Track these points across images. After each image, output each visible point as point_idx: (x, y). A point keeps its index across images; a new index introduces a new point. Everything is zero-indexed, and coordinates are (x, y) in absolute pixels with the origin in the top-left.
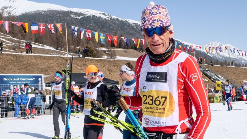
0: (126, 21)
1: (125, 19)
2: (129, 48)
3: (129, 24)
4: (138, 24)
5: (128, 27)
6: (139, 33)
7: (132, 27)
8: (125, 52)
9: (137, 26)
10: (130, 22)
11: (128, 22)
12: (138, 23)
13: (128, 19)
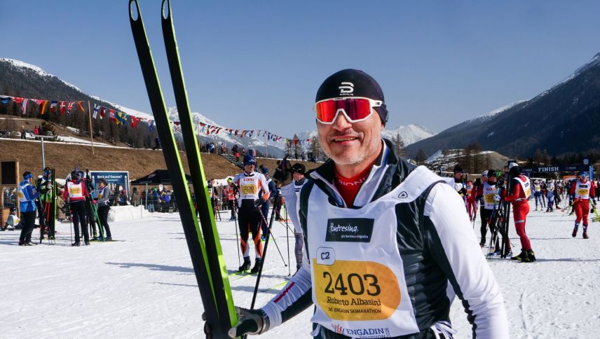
0: (7, 62)
1: (7, 60)
2: (33, 117)
3: (14, 68)
4: (31, 69)
5: (11, 74)
6: (35, 86)
7: (21, 74)
8: (27, 123)
9: (30, 74)
10: (15, 65)
11: (12, 64)
12: (31, 67)
13: (11, 60)
